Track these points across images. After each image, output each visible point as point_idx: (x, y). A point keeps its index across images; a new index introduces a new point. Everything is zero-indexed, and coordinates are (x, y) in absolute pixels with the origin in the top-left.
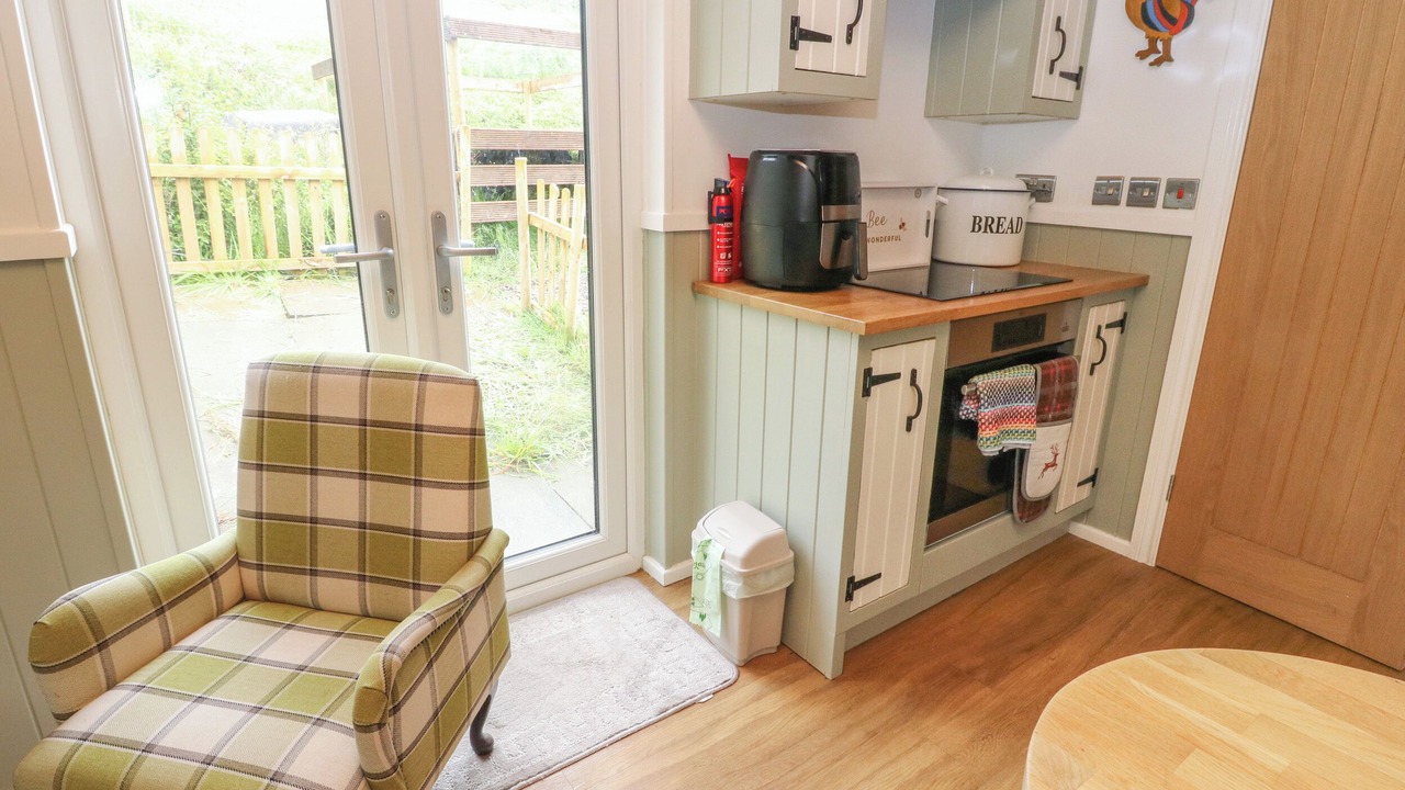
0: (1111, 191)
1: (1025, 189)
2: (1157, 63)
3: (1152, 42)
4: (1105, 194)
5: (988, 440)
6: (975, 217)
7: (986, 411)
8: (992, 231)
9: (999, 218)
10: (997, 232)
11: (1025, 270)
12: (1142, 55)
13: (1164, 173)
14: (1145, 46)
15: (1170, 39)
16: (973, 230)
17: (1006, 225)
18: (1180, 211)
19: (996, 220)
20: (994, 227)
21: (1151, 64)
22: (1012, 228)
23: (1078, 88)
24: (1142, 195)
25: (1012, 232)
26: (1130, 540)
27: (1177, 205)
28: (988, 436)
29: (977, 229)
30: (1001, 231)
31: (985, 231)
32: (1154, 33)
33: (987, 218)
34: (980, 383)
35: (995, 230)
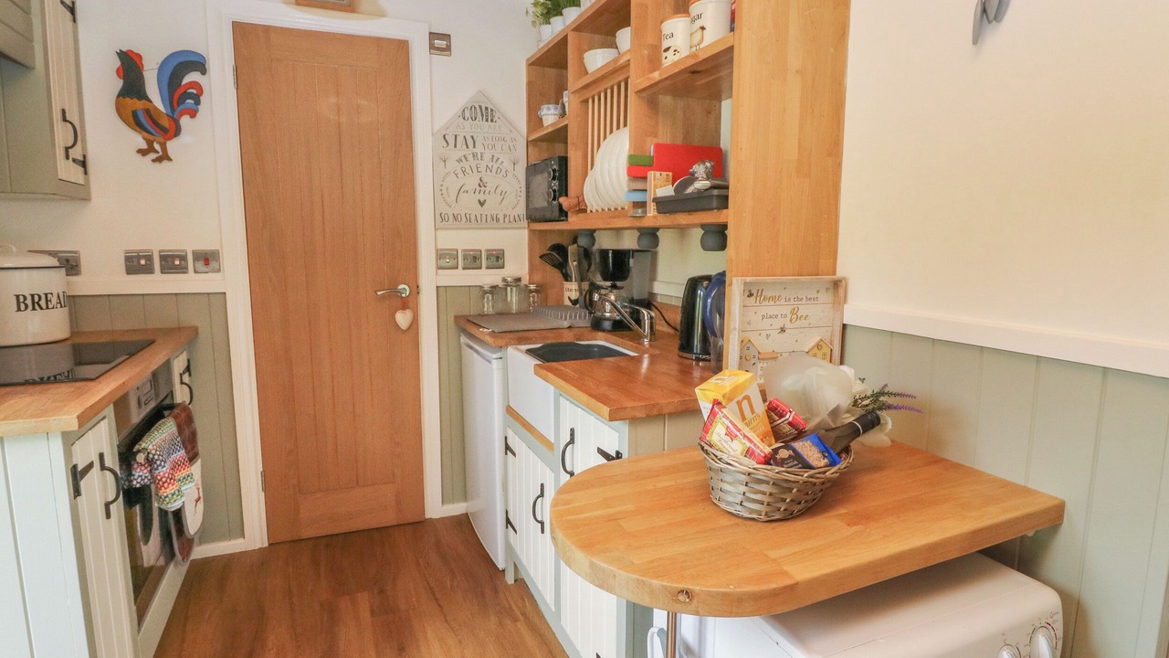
0: (143, 262)
1: (57, 264)
2: (159, 160)
3: (150, 143)
4: (137, 264)
5: (173, 495)
6: (18, 297)
7: (164, 469)
8: (41, 308)
9: (46, 295)
10: (47, 308)
11: (77, 340)
12: (142, 152)
13: (189, 245)
14: (144, 146)
15: (165, 143)
16: (19, 309)
17: (54, 300)
18: (210, 274)
19: (43, 297)
20: (43, 303)
21: (154, 161)
22: (60, 303)
23: (86, 173)
24: (172, 263)
25: (61, 307)
26: (244, 538)
27: (207, 270)
28: (172, 491)
29: (23, 306)
30: (50, 306)
31: (34, 309)
32: (151, 137)
33: (33, 296)
34: (150, 447)
35: (44, 306)
